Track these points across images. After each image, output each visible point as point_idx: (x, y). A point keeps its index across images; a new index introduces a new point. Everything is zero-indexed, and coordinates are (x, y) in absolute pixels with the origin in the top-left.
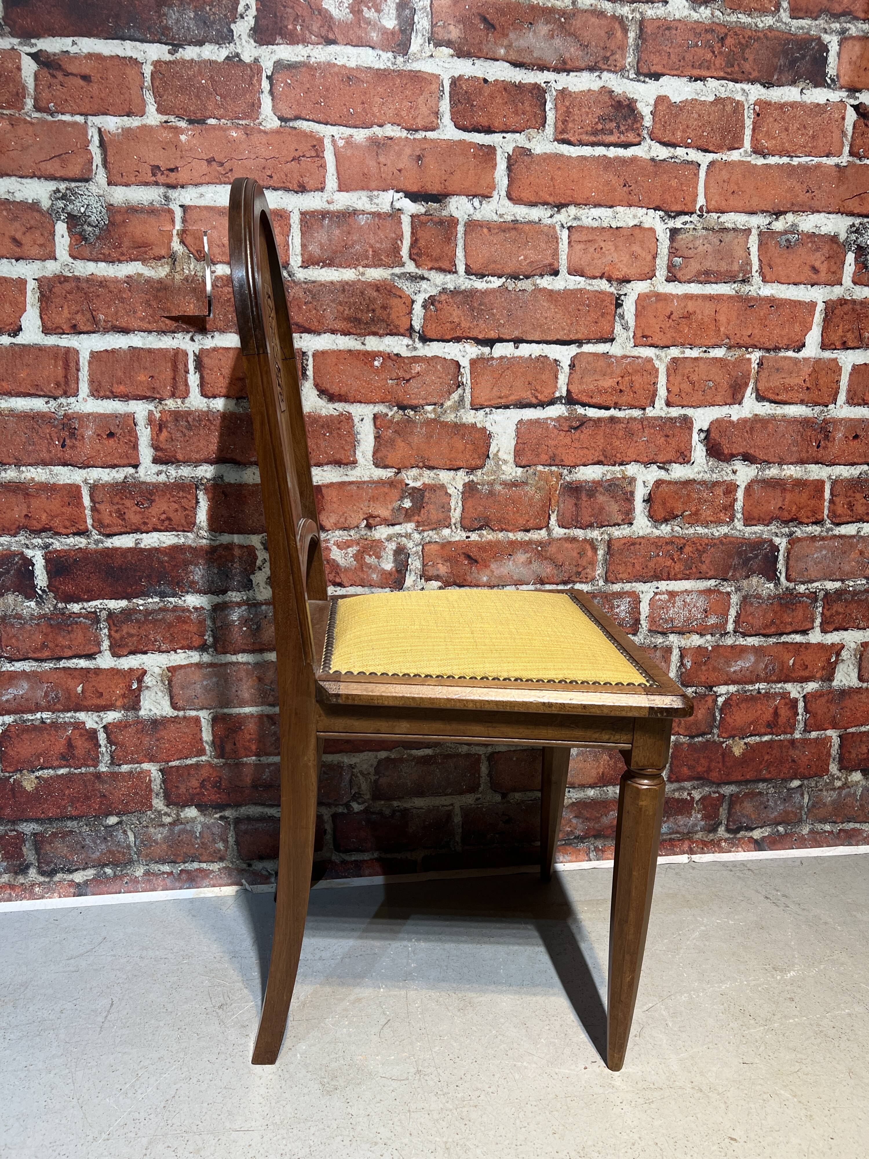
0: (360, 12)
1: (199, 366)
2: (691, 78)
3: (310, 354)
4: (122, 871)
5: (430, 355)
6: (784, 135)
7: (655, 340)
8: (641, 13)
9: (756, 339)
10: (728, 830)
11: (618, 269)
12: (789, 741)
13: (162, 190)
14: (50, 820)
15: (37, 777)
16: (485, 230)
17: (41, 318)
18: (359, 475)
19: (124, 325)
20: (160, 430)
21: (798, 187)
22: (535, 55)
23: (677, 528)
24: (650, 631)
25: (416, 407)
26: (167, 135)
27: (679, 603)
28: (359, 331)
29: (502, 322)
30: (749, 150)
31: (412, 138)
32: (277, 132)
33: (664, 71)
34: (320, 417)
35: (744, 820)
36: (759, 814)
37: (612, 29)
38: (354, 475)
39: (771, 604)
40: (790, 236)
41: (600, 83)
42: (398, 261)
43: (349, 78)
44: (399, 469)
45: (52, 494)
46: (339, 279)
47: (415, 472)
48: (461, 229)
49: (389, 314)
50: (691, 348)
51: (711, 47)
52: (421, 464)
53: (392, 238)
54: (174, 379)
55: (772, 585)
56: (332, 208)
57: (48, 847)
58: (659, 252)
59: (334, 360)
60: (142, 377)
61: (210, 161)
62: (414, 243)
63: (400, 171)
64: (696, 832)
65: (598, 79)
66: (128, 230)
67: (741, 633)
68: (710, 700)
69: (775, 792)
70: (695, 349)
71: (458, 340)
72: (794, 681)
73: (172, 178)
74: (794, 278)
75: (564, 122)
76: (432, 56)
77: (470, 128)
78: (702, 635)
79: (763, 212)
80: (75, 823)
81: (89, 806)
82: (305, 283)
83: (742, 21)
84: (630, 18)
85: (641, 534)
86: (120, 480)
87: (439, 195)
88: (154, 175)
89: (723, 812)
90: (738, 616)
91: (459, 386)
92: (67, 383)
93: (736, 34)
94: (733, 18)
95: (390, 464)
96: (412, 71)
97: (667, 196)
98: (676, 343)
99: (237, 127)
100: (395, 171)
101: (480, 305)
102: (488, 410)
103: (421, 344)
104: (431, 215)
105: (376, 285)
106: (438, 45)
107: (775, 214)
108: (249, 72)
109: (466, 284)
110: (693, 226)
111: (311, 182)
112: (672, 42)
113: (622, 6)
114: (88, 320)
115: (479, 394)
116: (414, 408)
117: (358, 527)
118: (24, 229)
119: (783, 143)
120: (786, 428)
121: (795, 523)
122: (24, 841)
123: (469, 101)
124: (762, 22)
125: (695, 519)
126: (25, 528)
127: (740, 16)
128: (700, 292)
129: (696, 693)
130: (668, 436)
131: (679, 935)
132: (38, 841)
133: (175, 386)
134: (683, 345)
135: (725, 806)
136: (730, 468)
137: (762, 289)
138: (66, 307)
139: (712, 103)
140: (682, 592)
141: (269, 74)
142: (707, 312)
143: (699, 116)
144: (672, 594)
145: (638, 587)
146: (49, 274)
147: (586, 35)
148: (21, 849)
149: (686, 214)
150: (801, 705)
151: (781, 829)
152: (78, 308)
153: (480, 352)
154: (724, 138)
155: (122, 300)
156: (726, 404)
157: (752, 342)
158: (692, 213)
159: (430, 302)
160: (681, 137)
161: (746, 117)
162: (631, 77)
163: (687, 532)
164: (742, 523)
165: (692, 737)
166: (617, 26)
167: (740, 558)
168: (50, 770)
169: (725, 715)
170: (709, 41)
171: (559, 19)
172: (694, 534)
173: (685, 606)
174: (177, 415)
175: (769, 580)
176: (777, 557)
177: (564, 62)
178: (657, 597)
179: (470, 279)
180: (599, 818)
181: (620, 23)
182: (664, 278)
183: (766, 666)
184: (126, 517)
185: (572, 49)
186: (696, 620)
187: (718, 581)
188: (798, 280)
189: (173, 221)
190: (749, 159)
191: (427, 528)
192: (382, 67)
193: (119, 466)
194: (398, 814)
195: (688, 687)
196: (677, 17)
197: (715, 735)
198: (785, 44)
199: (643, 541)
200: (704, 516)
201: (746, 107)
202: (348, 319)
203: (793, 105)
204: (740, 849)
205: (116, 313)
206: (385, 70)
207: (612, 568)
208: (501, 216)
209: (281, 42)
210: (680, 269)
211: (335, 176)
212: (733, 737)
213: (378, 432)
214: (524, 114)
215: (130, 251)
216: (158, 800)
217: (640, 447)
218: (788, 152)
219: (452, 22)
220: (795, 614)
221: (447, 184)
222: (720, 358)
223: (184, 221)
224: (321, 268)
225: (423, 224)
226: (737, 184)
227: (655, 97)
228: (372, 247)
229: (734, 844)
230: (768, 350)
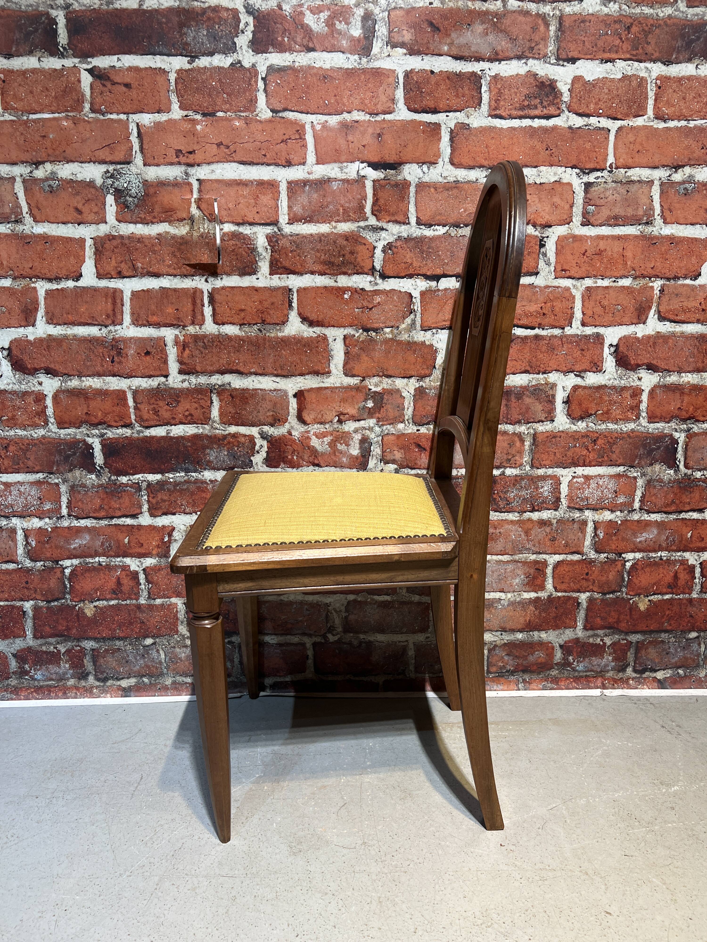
0: (333, 25)
1: (212, 301)
2: (602, 60)
3: (295, 290)
4: (155, 680)
5: (388, 288)
6: (682, 103)
7: (572, 273)
8: (560, 10)
9: (658, 271)
10: (635, 671)
11: (542, 217)
12: (687, 600)
13: (183, 168)
14: (104, 639)
15: (95, 607)
16: (432, 190)
17: (96, 267)
18: (332, 382)
19: (156, 271)
20: (184, 349)
21: (694, 145)
22: (472, 49)
23: (591, 425)
24: (569, 507)
25: (377, 330)
26: (187, 126)
27: (593, 485)
28: (332, 272)
29: (446, 261)
30: (652, 116)
31: (373, 120)
32: (269, 121)
33: (580, 56)
34: (303, 338)
35: (649, 663)
36: (662, 659)
37: (537, 24)
38: (329, 382)
39: (672, 487)
40: (687, 185)
41: (526, 69)
42: (363, 217)
43: (325, 77)
44: (364, 378)
45: (105, 398)
46: (317, 232)
47: (376, 379)
48: (412, 189)
49: (356, 258)
50: (602, 279)
51: (619, 35)
52: (381, 374)
53: (358, 199)
54: (194, 311)
55: (672, 472)
56: (311, 177)
57: (102, 660)
58: (575, 202)
59: (314, 294)
60: (170, 310)
61: (219, 145)
62: (375, 202)
63: (364, 146)
64: (608, 671)
65: (524, 65)
66: (158, 199)
67: (646, 510)
68: (619, 564)
69: (676, 641)
70: (606, 279)
71: (410, 276)
72: (691, 550)
73: (191, 159)
74: (691, 219)
75: (497, 101)
76: (389, 55)
77: (420, 110)
78: (612, 511)
79: (664, 166)
80: (122, 642)
81: (132, 630)
82: (291, 236)
83: (646, 12)
84: (551, 15)
85: (561, 429)
86: (155, 387)
87: (395, 164)
88: (177, 157)
89: (631, 656)
90: (643, 496)
91: (411, 313)
92: (114, 314)
93: (640, 23)
94: (638, 10)
95: (357, 374)
96: (373, 68)
97: (582, 157)
98: (590, 275)
99: (239, 118)
100: (361, 147)
101: (428, 248)
102: (434, 331)
103: (381, 280)
104: (389, 179)
105: (346, 236)
106: (394, 46)
107: (674, 168)
108: (248, 75)
109: (417, 233)
110: (604, 180)
111: (295, 158)
112: (586, 33)
113: (545, 5)
114: (129, 268)
115: (428, 318)
116: (375, 330)
117: (331, 422)
118: (84, 201)
119: (682, 110)
120: (684, 343)
121: (693, 421)
122: (85, 655)
123: (419, 88)
124: (663, 12)
125: (606, 417)
126: (86, 422)
127: (643, 8)
128: (610, 233)
129: (607, 558)
130: (583, 350)
131: (585, 752)
132: (95, 655)
133: (194, 316)
134: (595, 276)
135: (632, 650)
136: (636, 376)
137: (663, 229)
138: (113, 258)
139: (620, 79)
140: (596, 476)
141: (264, 76)
142: (616, 250)
143: (609, 91)
144: (587, 478)
145: (559, 471)
146: (101, 234)
147: (515, 31)
148: (83, 661)
149: (598, 170)
150: (698, 570)
151: (681, 672)
152: (122, 259)
153: (428, 286)
154: (630, 107)
155: (154, 252)
156: (632, 324)
157: (654, 273)
158: (603, 170)
159: (389, 247)
160: (594, 108)
161: (649, 89)
162: (552, 62)
163: (599, 428)
164: (646, 420)
165: (604, 594)
166: (540, 22)
167: (645, 449)
168: (104, 602)
169: (632, 577)
170: (617, 30)
171: (492, 20)
172: (605, 429)
173: (598, 487)
174: (196, 338)
175: (670, 467)
176: (677, 448)
177: (497, 53)
178: (575, 480)
179: (421, 229)
180: (526, 656)
181: (542, 19)
182: (579, 223)
183: (667, 538)
184: (160, 414)
185: (503, 43)
186: (608, 499)
187: (626, 468)
188: (694, 221)
189: (192, 192)
190: (652, 124)
191: (385, 423)
192: (351, 67)
193: (154, 376)
194: (363, 645)
195: (601, 553)
196: (591, 12)
197: (624, 593)
198: (682, 29)
199: (562, 435)
200: (614, 414)
201: (649, 81)
202: (324, 263)
203: (690, 78)
204: (645, 687)
205: (150, 262)
206: (352, 69)
207: (536, 456)
208: (445, 178)
209: (272, 50)
210: (593, 216)
211: (314, 153)
212: (639, 595)
213: (347, 349)
214: (463, 96)
215: (160, 215)
216: (182, 627)
217: (560, 359)
218: (685, 117)
219: (405, 28)
220: (692, 495)
221: (401, 155)
222: (627, 287)
223: (200, 191)
224: (303, 224)
225: (383, 187)
226: (641, 144)
227: (572, 78)
228: (342, 206)
229: (640, 682)
230: (668, 279)
